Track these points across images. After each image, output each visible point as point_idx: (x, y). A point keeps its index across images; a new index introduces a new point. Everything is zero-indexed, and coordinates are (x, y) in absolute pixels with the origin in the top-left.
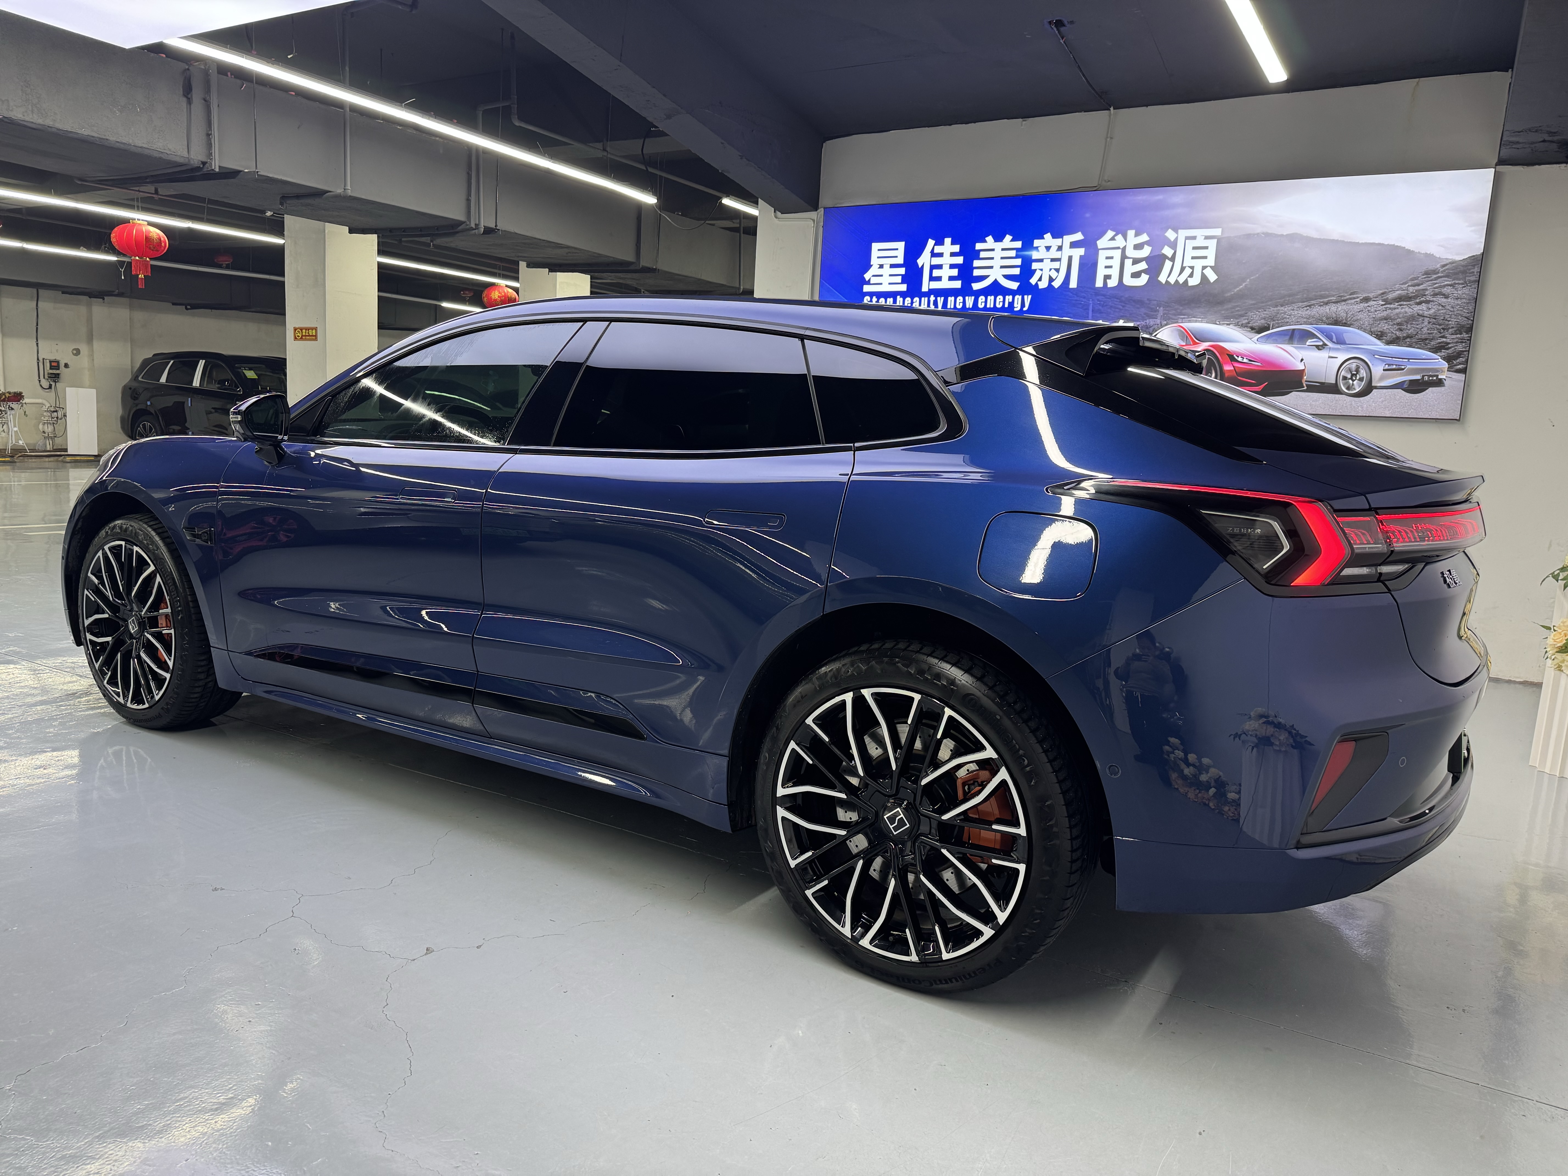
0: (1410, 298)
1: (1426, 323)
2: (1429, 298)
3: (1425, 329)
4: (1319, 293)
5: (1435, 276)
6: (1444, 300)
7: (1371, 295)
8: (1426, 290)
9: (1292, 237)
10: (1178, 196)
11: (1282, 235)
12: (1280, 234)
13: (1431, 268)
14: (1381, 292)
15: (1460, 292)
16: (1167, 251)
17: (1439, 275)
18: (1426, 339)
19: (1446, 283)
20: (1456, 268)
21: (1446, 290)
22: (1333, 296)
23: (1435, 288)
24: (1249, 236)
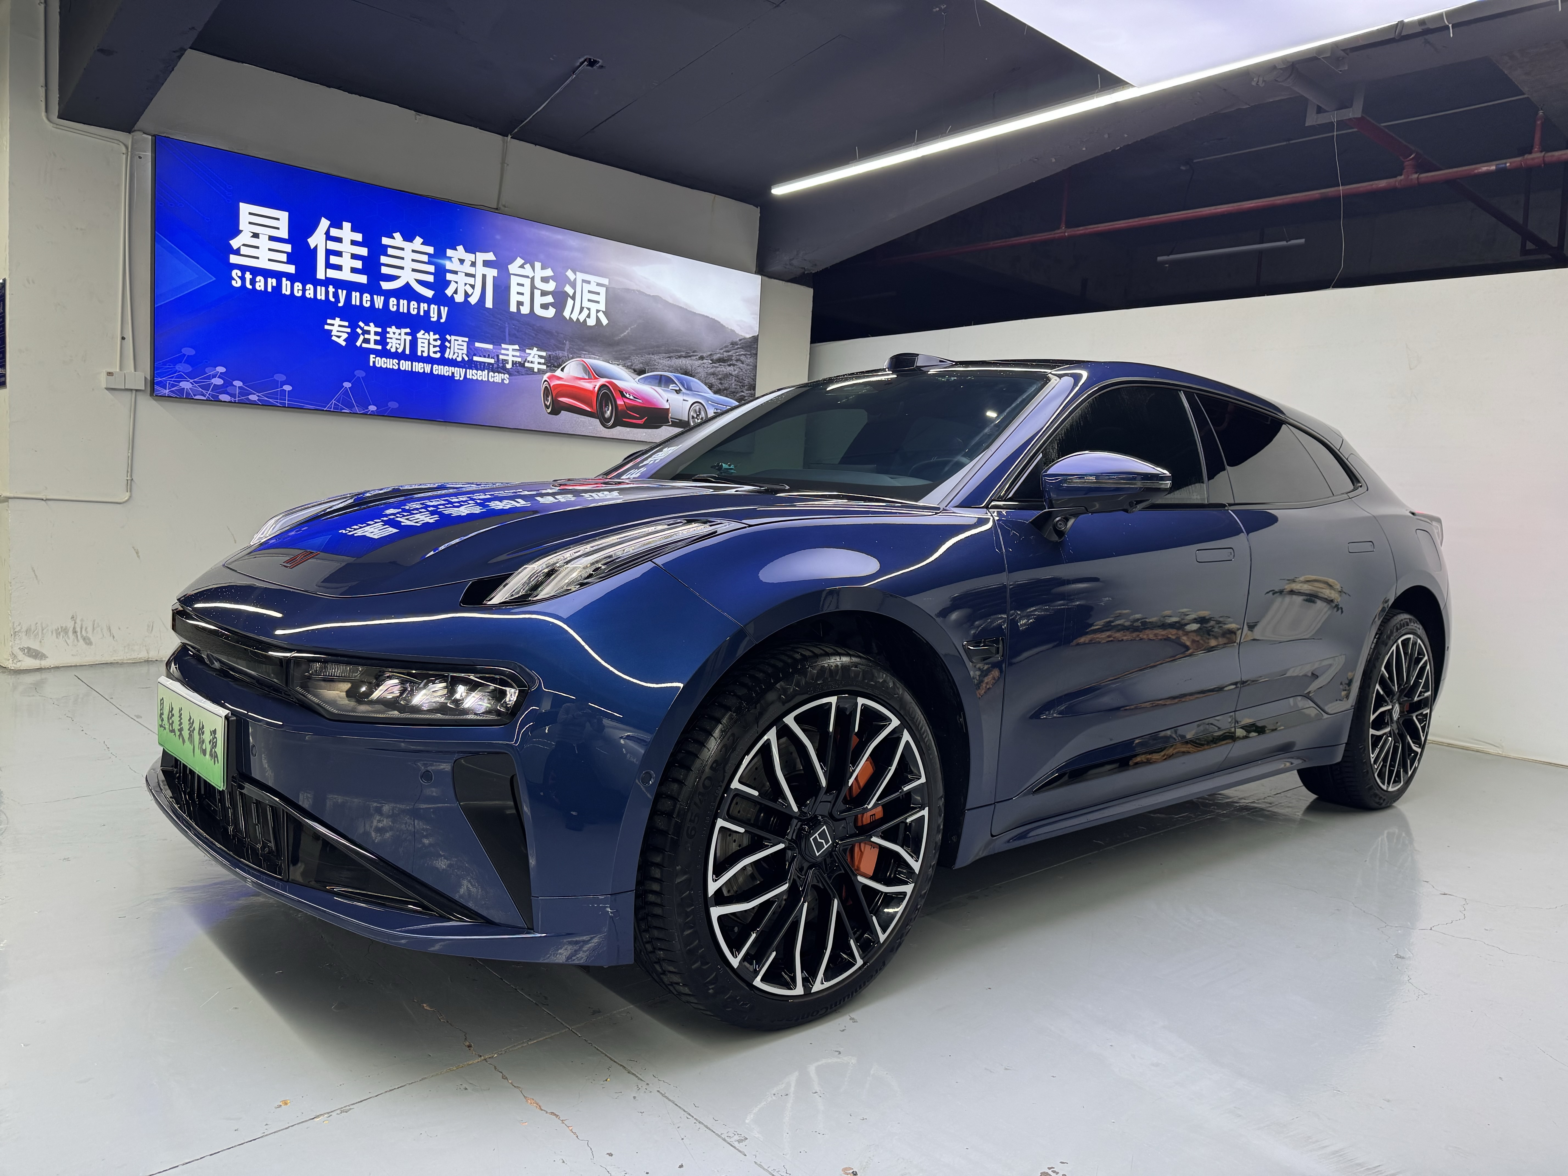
0: (725, 360)
1: (734, 381)
2: (734, 362)
3: (733, 385)
4: (675, 348)
5: (736, 347)
6: (741, 365)
7: (705, 355)
8: (732, 356)
9: (656, 299)
10: (574, 240)
11: (649, 295)
12: (648, 294)
13: (734, 340)
14: (709, 353)
15: (749, 361)
16: (569, 289)
17: (739, 346)
18: (734, 392)
19: (742, 353)
20: (745, 343)
21: (742, 358)
22: (683, 352)
23: (737, 355)
24: (628, 290)
